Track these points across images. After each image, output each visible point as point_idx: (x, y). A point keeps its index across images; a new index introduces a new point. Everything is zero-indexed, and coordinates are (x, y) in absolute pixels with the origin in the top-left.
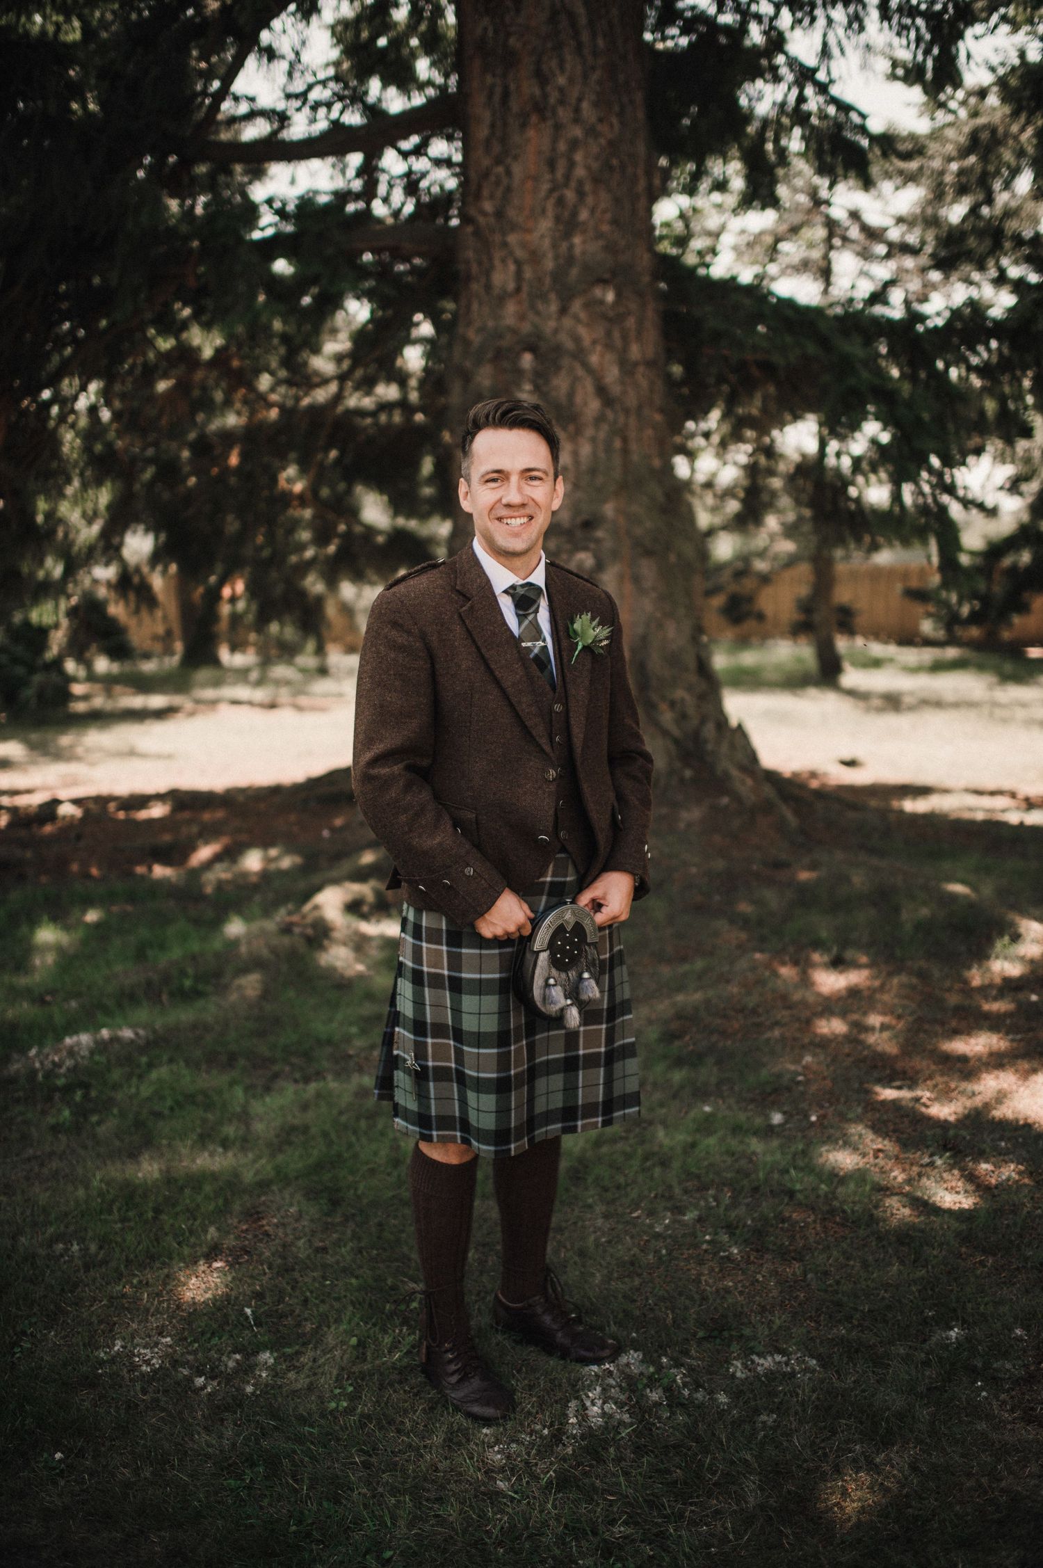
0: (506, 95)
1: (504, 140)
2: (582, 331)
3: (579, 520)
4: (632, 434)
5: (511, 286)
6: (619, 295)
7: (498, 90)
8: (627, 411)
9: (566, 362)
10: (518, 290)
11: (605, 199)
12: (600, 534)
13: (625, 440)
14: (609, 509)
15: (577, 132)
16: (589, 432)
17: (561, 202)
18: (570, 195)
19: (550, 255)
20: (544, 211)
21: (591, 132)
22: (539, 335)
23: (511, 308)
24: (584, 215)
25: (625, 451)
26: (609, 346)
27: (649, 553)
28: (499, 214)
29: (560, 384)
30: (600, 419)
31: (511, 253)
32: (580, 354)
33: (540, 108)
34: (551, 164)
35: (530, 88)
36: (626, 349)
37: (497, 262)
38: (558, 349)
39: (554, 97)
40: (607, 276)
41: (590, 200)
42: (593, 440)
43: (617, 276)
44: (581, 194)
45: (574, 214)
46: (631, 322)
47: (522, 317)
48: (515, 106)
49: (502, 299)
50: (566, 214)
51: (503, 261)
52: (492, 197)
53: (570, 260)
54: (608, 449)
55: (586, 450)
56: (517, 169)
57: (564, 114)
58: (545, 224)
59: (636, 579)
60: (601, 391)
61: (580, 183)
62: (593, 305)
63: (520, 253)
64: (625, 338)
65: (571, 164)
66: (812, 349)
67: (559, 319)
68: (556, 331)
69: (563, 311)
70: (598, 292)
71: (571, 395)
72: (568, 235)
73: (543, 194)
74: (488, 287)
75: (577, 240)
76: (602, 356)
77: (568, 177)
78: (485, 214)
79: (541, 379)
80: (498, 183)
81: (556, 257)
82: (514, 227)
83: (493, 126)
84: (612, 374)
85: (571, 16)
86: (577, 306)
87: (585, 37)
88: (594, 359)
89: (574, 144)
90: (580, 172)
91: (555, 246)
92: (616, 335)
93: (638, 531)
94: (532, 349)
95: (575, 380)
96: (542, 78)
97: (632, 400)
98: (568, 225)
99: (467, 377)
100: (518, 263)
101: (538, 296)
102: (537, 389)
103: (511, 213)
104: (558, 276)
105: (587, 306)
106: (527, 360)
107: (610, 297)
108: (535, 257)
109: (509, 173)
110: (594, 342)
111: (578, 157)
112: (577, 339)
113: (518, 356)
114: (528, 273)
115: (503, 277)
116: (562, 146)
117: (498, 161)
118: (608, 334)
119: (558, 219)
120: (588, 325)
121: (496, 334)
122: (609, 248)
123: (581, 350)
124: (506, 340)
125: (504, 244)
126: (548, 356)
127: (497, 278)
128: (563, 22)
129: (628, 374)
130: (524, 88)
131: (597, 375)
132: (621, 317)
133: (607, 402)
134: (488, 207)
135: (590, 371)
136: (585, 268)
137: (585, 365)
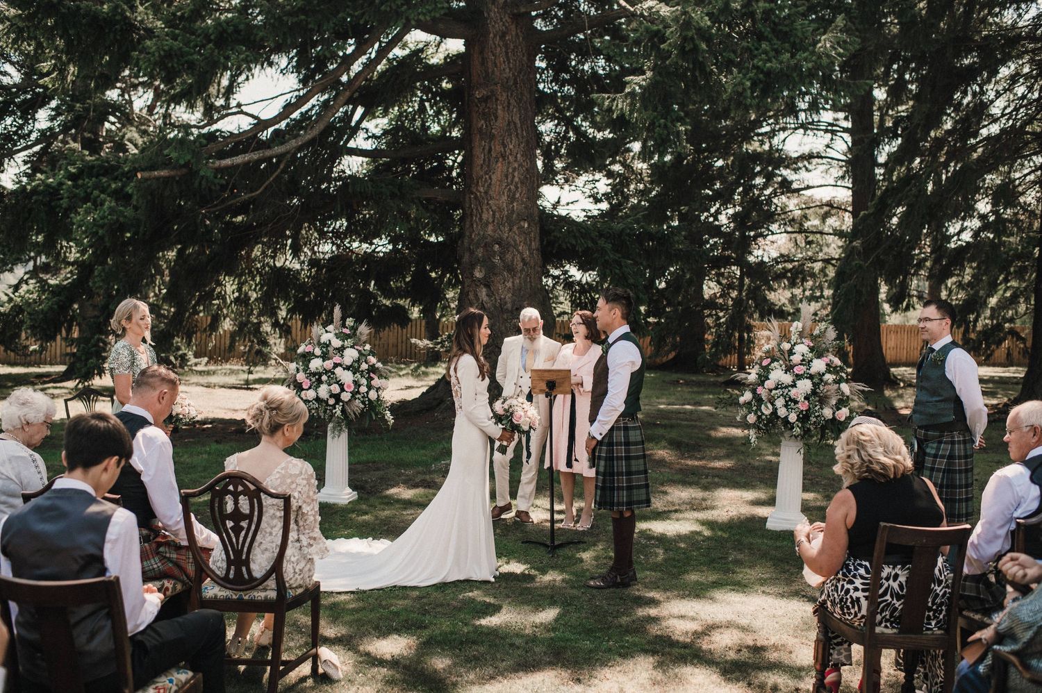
0: (491, 150)
1: (488, 166)
2: (517, 238)
5: (491, 220)
6: (529, 225)
7: (487, 148)
8: (531, 266)
9: (511, 249)
10: (493, 221)
11: (525, 189)
15: (516, 165)
16: (519, 275)
17: (510, 190)
18: (513, 187)
19: (506, 210)
20: (504, 193)
22: (501, 239)
23: (490, 227)
24: (518, 195)
26: (525, 243)
29: (509, 257)
30: (522, 270)
31: (491, 207)
32: (516, 246)
33: (503, 156)
34: (507, 176)
35: (499, 148)
36: (531, 244)
37: (484, 210)
38: (508, 244)
39: (508, 152)
40: (525, 218)
41: (520, 189)
42: (520, 278)
43: (529, 218)
44: (517, 188)
45: (514, 195)
46: (532, 235)
47: (494, 231)
48: (494, 155)
49: (487, 223)
50: (512, 194)
51: (487, 210)
52: (483, 186)
53: (513, 211)
54: (525, 281)
55: (517, 281)
56: (494, 177)
57: (511, 158)
58: (504, 198)
60: (523, 260)
61: (517, 183)
62: (520, 228)
63: (494, 208)
64: (530, 240)
65: (514, 176)
66: (590, 244)
67: (508, 233)
68: (507, 238)
69: (510, 230)
70: (522, 223)
71: (513, 261)
72: (512, 203)
73: (503, 187)
74: (481, 219)
75: (515, 204)
76: (523, 246)
77: (512, 181)
78: (480, 192)
79: (501, 255)
80: (486, 181)
81: (508, 211)
82: (491, 198)
83: (484, 160)
84: (526, 253)
85: (515, 123)
86: (515, 228)
88: (521, 248)
89: (514, 169)
90: (516, 179)
91: (506, 206)
94: (499, 243)
95: (514, 256)
96: (504, 146)
97: (532, 263)
98: (512, 199)
99: (472, 253)
100: (494, 212)
101: (501, 224)
102: (501, 258)
103: (491, 192)
104: (509, 217)
105: (518, 228)
106: (497, 247)
107: (526, 225)
108: (500, 210)
109: (490, 178)
110: (520, 242)
111: (516, 174)
112: (515, 241)
113: (493, 245)
114: (497, 215)
116: (510, 170)
117: (486, 173)
118: (526, 239)
119: (508, 196)
120: (519, 236)
121: (484, 237)
122: (526, 208)
123: (516, 244)
124: (489, 240)
125: (488, 204)
126: (505, 246)
127: (485, 216)
128: (512, 126)
129: (531, 254)
130: (497, 148)
131: (521, 254)
132: (530, 233)
133: (525, 264)
134: (482, 189)
135: (519, 252)
136: (518, 214)
137: (518, 250)
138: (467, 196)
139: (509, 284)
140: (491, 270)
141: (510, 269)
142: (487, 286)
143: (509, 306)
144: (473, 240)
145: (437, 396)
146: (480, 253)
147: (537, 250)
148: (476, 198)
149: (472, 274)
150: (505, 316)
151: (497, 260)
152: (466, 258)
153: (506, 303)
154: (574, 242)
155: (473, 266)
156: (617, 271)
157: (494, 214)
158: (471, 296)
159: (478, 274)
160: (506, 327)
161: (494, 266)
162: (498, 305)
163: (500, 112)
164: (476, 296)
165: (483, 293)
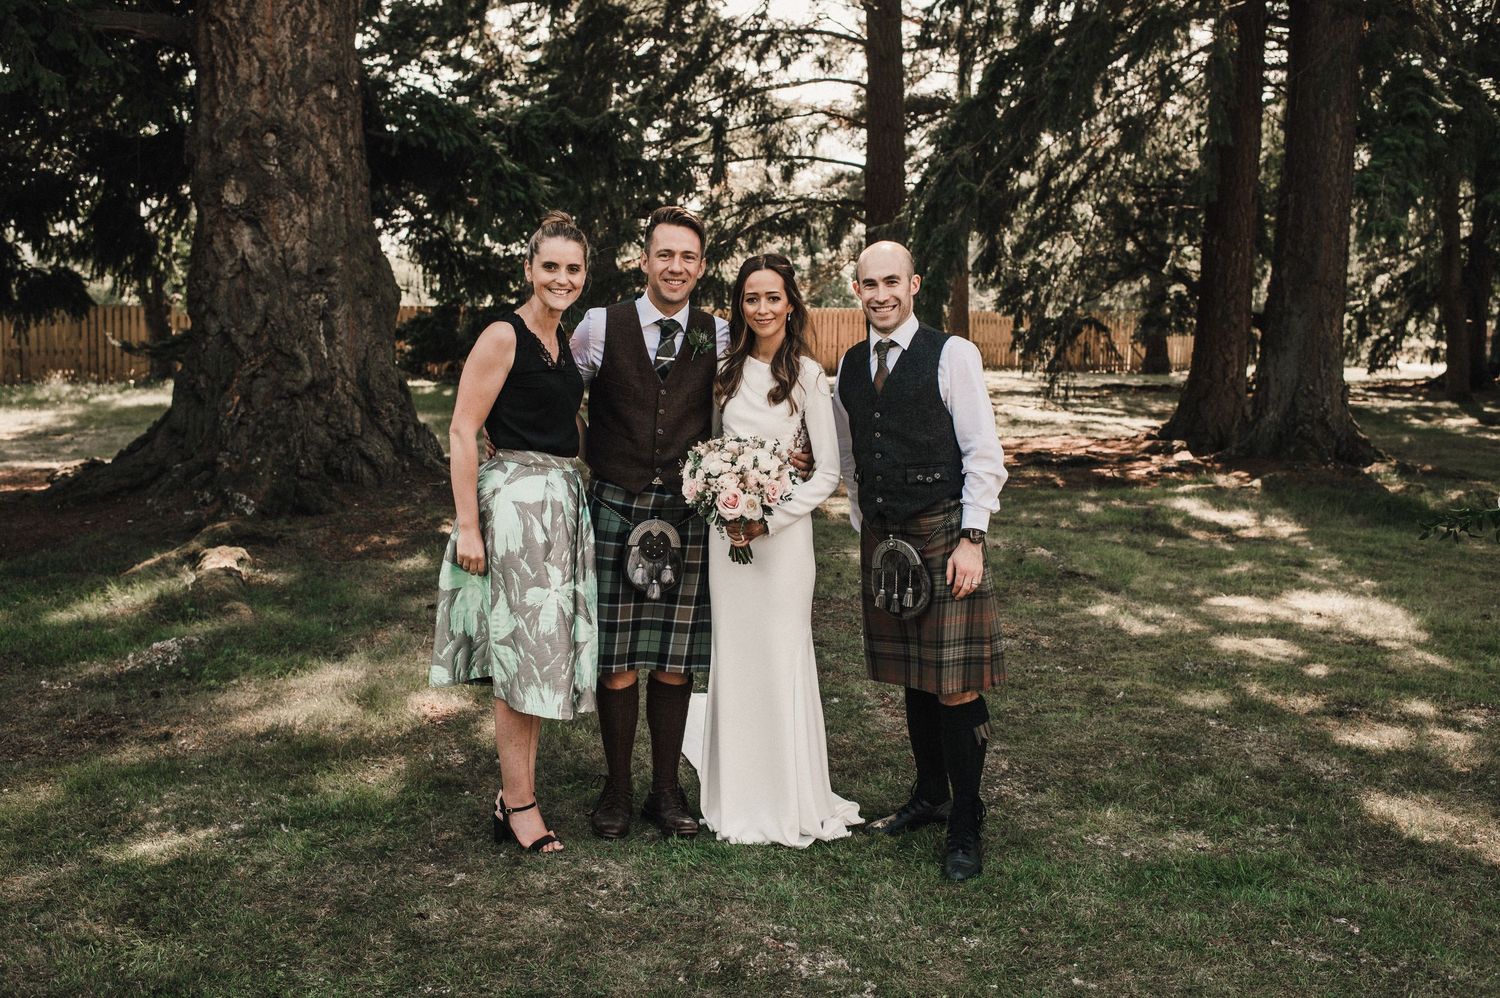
2: (315, 120)
3: (314, 270)
4: (351, 203)
5: (256, 79)
6: (340, 93)
8: (347, 185)
9: (303, 143)
10: (262, 83)
12: (333, 279)
13: (346, 207)
14: (338, 260)
16: (321, 199)
17: (296, 16)
18: (303, 11)
19: (289, 59)
20: (283, 22)
22: (282, 121)
23: (256, 96)
24: (314, 29)
25: (346, 215)
26: (333, 132)
27: (367, 295)
28: (244, 20)
29: (298, 160)
30: (328, 190)
31: (255, 53)
32: (313, 139)
36: (345, 136)
37: (241, 58)
38: (296, 133)
40: (333, 78)
41: (318, 16)
42: (324, 205)
43: (337, 79)
44: (312, 13)
45: (307, 27)
46: (348, 115)
47: (265, 105)
49: (249, 87)
50: (300, 26)
51: (248, 58)
53: (304, 63)
54: (336, 213)
55: (318, 213)
58: (285, 33)
59: (359, 315)
60: (329, 167)
62: (322, 99)
63: (263, 53)
64: (344, 127)
66: (466, 141)
67: (296, 109)
68: (294, 119)
69: (300, 103)
70: (325, 89)
71: (307, 169)
72: (302, 43)
73: (282, 9)
74: (234, 77)
75: (309, 48)
76: (328, 139)
78: (231, 18)
79: (284, 155)
81: (293, 61)
82: (256, 32)
84: (336, 155)
86: (311, 99)
88: (323, 142)
91: (290, 51)
92: (339, 124)
93: (359, 279)
94: (276, 131)
95: (310, 158)
97: (349, 177)
98: (301, 35)
99: (217, 150)
100: (263, 64)
101: (279, 89)
102: (281, 163)
103: (255, 20)
104: (296, 75)
105: (316, 100)
106: (271, 137)
107: (334, 94)
108: (277, 58)
110: (323, 129)
112: (311, 126)
113: (263, 135)
114: (271, 69)
115: (248, 71)
118: (334, 124)
119: (294, 29)
120: (318, 116)
121: (243, 117)
122: (331, 56)
123: (313, 134)
124: (253, 122)
125: (249, 45)
126: (290, 139)
127: (243, 71)
129: (347, 155)
131: (325, 154)
132: (341, 112)
133: (334, 177)
134: (233, 12)
135: (321, 152)
136: (316, 71)
137: (317, 146)
138: (202, 28)
139: (301, 219)
140: (261, 188)
141: (302, 185)
142: (254, 222)
143: (302, 264)
144: (217, 122)
145: (151, 460)
146: (234, 151)
147: (360, 147)
148: (222, 30)
149: (219, 197)
150: (294, 287)
151: (272, 167)
152: (204, 163)
153: (295, 259)
154: (432, 134)
155: (219, 178)
156: (521, 195)
157: (263, 71)
158: (219, 244)
159: (232, 197)
160: (297, 311)
161: (268, 179)
162: (277, 262)
164: (230, 244)
165: (245, 238)
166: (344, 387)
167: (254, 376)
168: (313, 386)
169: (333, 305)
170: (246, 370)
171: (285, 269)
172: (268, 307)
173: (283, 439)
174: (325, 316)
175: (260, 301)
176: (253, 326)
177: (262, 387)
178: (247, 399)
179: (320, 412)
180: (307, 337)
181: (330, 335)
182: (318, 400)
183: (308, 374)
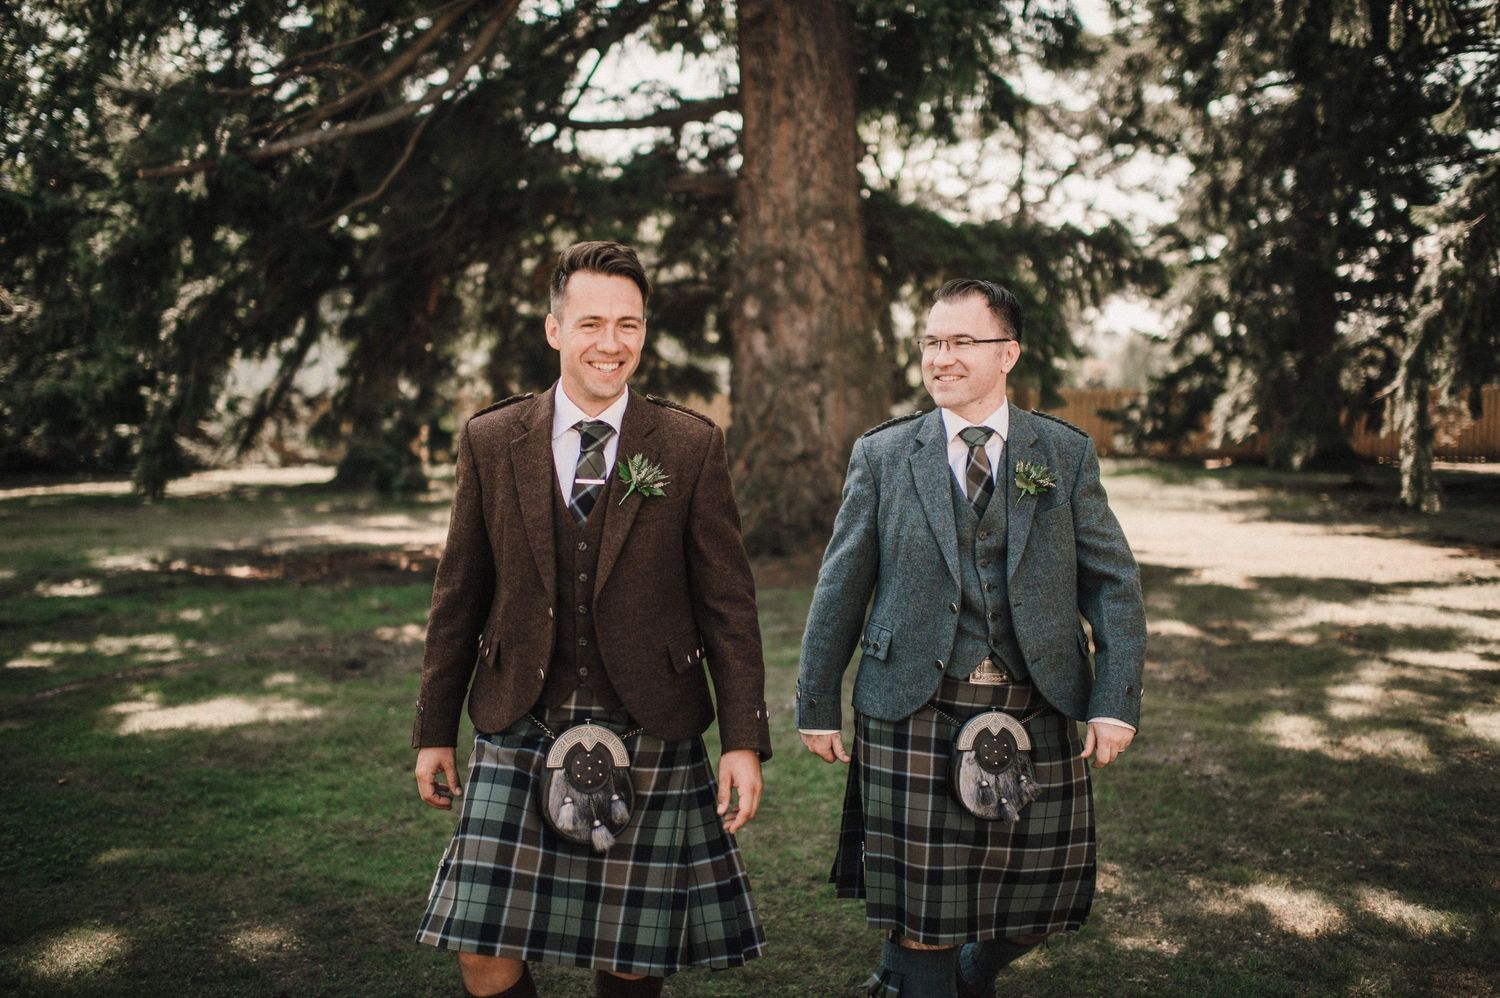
0: (768, 106)
1: (766, 131)
2: (814, 248)
3: (810, 365)
5: (770, 219)
6: (837, 225)
7: (764, 101)
8: (842, 296)
9: (803, 267)
10: (775, 222)
11: (827, 167)
12: (824, 372)
13: (840, 314)
14: (830, 357)
15: (813, 127)
16: (818, 309)
17: (801, 170)
18: (806, 165)
19: (795, 201)
20: (790, 175)
21: (820, 127)
22: (787, 250)
23: (770, 233)
24: (815, 177)
25: (841, 321)
26: (830, 256)
28: (764, 176)
29: (800, 280)
30: (824, 302)
31: (771, 199)
32: (812, 262)
33: (789, 113)
34: (795, 147)
36: (841, 258)
37: (761, 204)
38: (798, 260)
39: (796, 106)
40: (830, 214)
41: (819, 168)
42: (821, 314)
43: (836, 213)
44: (813, 164)
45: (810, 176)
46: (844, 242)
47: (777, 239)
48: (774, 110)
49: (764, 227)
50: (805, 176)
51: (766, 203)
52: (759, 164)
53: (807, 204)
54: (830, 319)
55: (815, 321)
56: (774, 150)
57: (803, 116)
58: (791, 183)
59: (847, 401)
60: (826, 285)
61: (813, 157)
62: (820, 232)
63: (776, 200)
64: (841, 251)
65: (807, 146)
67: (800, 240)
68: (798, 248)
69: (802, 235)
70: (824, 224)
71: (807, 286)
72: (805, 189)
73: (790, 164)
74: (756, 219)
75: (811, 192)
76: (826, 262)
77: (806, 154)
79: (787, 277)
80: (763, 155)
81: (798, 203)
82: (772, 184)
84: (832, 273)
85: (808, 57)
86: (810, 233)
87: (817, 69)
88: (821, 264)
89: (809, 134)
90: (813, 151)
91: (797, 196)
92: (836, 250)
93: (848, 371)
94: (783, 259)
95: (809, 279)
96: (790, 94)
97: (844, 289)
98: (805, 183)
99: (743, 274)
100: (775, 207)
101: (786, 226)
102: (786, 283)
103: (771, 175)
104: (799, 215)
105: (817, 233)
106: (780, 265)
107: (832, 226)
108: (785, 202)
109: (770, 151)
110: (821, 254)
111: (813, 141)
112: (809, 251)
113: (774, 262)
114: (781, 212)
115: (765, 214)
116: (802, 136)
117: (763, 142)
118: (830, 248)
119: (799, 179)
120: (818, 244)
121: (761, 249)
122: (831, 197)
123: (813, 259)
124: (768, 253)
125: (767, 194)
126: (793, 263)
127: (762, 214)
128: (803, 61)
129: (843, 272)
130: (781, 100)
131: (822, 274)
133: (829, 291)
134: (757, 171)
135: (818, 272)
136: (816, 210)
137: (815, 269)
139: (801, 326)
140: (770, 303)
141: (802, 300)
142: (766, 328)
143: (802, 361)
144: (745, 255)
146: (753, 275)
147: (855, 266)
149: (742, 310)
150: (795, 379)
151: (779, 287)
153: (796, 357)
155: (740, 299)
157: (775, 211)
159: (751, 310)
160: (796, 398)
161: (774, 296)
162: (783, 360)
163: (781, 40)
164: (750, 348)
165: (759, 341)
166: (829, 460)
167: (758, 448)
168: (804, 457)
169: (824, 392)
170: (751, 445)
171: (787, 366)
172: (775, 394)
173: (772, 497)
174: (818, 401)
175: (768, 390)
176: (761, 409)
177: (762, 456)
178: (749, 466)
179: (809, 478)
180: (801, 418)
181: (821, 415)
182: (808, 467)
183: (799, 447)
